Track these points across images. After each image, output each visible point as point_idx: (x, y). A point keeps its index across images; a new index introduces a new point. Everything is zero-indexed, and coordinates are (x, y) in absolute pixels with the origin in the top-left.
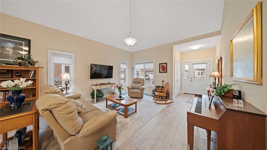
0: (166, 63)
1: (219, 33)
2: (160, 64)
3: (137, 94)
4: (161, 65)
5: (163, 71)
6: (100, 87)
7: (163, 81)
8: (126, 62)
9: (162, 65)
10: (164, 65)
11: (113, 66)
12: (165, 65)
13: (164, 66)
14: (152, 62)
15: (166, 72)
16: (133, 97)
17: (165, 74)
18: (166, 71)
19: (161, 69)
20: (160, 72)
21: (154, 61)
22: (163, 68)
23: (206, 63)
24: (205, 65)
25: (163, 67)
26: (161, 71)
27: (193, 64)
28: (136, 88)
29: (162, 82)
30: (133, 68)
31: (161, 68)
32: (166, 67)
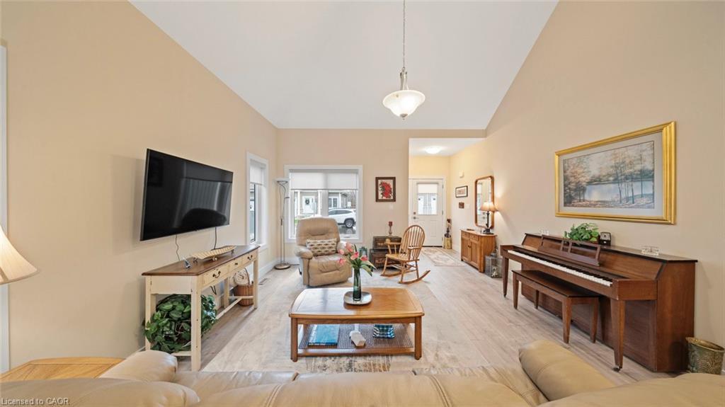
0: (394, 179)
1: (484, 134)
2: (377, 179)
3: (338, 272)
4: (380, 181)
5: (384, 198)
6: (217, 273)
7: (391, 224)
8: (265, 161)
9: (384, 181)
10: (388, 183)
11: (232, 173)
12: (390, 182)
13: (389, 186)
14: (356, 172)
15: (394, 200)
16: (324, 283)
17: (390, 205)
18: (392, 198)
19: (380, 193)
20: (377, 200)
21: (360, 168)
22: (386, 190)
23: (437, 183)
24: (436, 186)
25: (385, 187)
26: (380, 197)
27: (418, 184)
28: (323, 251)
29: (389, 227)
30: (281, 184)
31: (380, 189)
32: (392, 187)
